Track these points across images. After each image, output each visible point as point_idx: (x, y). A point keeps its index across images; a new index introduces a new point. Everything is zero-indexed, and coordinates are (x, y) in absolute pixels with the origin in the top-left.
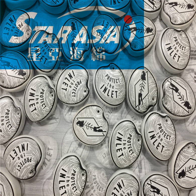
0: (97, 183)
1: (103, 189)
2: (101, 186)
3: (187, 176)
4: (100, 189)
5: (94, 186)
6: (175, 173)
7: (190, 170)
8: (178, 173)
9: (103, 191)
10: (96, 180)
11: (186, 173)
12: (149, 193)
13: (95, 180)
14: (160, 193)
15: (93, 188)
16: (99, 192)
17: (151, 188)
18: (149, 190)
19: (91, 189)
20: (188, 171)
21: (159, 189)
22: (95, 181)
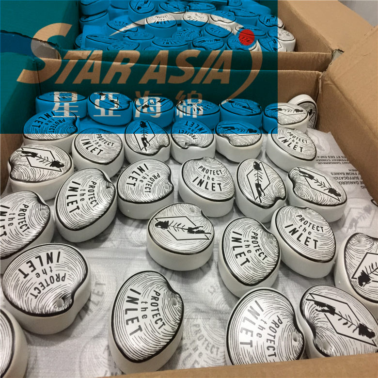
0: (204, 339)
1: (218, 348)
2: (212, 343)
3: (373, 281)
4: (211, 349)
5: (198, 345)
6: (350, 278)
7: (375, 270)
8: (356, 278)
9: (219, 353)
10: (202, 333)
11: (370, 275)
12: (315, 315)
13: (200, 333)
14: (336, 311)
15: (196, 349)
16: (212, 355)
17: (316, 305)
18: (314, 309)
19: (192, 352)
20: (372, 273)
21: (331, 307)
22: (198, 335)
